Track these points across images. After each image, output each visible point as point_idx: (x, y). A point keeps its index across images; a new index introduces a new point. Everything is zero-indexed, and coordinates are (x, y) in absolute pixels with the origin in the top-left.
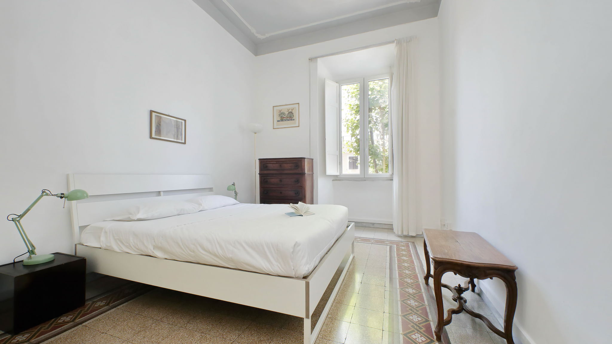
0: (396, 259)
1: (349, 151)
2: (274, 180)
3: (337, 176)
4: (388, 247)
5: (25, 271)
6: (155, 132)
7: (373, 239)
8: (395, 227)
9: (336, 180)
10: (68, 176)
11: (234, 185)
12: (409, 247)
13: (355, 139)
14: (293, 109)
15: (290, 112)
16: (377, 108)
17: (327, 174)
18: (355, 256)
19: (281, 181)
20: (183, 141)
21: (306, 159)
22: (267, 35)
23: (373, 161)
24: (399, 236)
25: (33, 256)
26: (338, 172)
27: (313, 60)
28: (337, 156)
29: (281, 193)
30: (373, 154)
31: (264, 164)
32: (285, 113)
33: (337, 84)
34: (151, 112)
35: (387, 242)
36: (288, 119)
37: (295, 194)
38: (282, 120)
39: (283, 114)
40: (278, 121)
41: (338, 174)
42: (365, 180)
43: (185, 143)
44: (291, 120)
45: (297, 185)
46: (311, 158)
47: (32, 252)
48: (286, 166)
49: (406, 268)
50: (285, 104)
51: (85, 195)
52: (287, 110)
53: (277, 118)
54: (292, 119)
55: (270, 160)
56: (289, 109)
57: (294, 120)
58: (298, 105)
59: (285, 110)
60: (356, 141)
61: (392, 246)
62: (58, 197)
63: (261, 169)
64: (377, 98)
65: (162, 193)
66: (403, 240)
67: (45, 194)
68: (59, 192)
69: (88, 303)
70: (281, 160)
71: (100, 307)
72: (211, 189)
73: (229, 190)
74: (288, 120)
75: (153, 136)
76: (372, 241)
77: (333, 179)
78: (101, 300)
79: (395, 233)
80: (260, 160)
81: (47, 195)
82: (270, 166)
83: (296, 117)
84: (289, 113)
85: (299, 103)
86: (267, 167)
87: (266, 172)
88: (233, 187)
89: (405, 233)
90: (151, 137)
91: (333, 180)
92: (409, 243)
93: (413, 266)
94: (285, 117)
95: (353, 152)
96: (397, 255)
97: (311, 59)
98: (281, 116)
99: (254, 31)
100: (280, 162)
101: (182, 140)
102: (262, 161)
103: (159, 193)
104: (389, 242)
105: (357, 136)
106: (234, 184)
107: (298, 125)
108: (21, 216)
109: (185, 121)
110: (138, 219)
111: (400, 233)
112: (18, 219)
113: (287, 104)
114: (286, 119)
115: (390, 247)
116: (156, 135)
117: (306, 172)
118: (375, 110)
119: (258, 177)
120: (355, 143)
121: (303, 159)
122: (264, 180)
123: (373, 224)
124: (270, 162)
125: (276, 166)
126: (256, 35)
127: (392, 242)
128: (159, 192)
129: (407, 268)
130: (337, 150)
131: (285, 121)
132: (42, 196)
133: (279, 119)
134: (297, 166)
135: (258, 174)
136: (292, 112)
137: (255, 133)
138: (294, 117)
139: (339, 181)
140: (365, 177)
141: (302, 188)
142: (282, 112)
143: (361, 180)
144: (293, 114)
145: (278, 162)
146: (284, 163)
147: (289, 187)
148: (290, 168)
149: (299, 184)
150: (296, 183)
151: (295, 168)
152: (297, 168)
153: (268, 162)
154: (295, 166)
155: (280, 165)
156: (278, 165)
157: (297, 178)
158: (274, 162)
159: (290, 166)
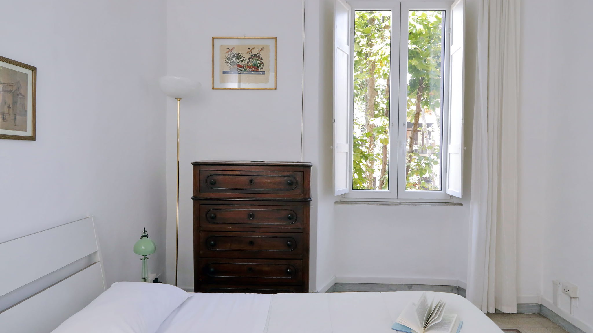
3: (344, 195)
14: (262, 49)
15: (255, 55)
17: (335, 193)
19: (251, 216)
20: (29, 133)
26: (346, 187)
28: (347, 154)
29: (252, 243)
31: (207, 175)
32: (242, 57)
36: (250, 69)
38: (234, 71)
39: (238, 56)
40: (225, 72)
42: (399, 203)
43: (32, 138)
44: (258, 72)
45: (292, 226)
48: (267, 183)
50: (242, 36)
52: (248, 50)
53: (223, 64)
54: (260, 70)
55: (225, 168)
56: (253, 49)
57: (264, 72)
58: (274, 41)
59: (242, 48)
63: (199, 189)
70: (252, 168)
74: (250, 73)
77: (336, 201)
80: (196, 165)
82: (225, 181)
83: (269, 67)
84: (252, 56)
85: (276, 38)
86: (215, 183)
91: (335, 203)
94: (241, 64)
98: (232, 60)
100: (248, 173)
101: (26, 130)
102: (202, 168)
107: (273, 86)
113: (247, 37)
121: (306, 169)
122: (207, 214)
124: (224, 172)
130: (347, 143)
131: (243, 73)
133: (228, 68)
135: (192, 199)
136: (259, 56)
137: (179, 99)
138: (263, 66)
139: (349, 204)
140: (398, 198)
141: (303, 233)
142: (233, 51)
143: (392, 204)
144: (262, 59)
145: (243, 173)
146: (260, 174)
147: (272, 230)
148: (276, 187)
149: (298, 225)
150: (291, 221)
151: (288, 187)
152: (294, 186)
153: (220, 173)
154: (287, 183)
155: (251, 181)
156: (244, 180)
157: (293, 211)
158: (237, 173)
159: (275, 184)
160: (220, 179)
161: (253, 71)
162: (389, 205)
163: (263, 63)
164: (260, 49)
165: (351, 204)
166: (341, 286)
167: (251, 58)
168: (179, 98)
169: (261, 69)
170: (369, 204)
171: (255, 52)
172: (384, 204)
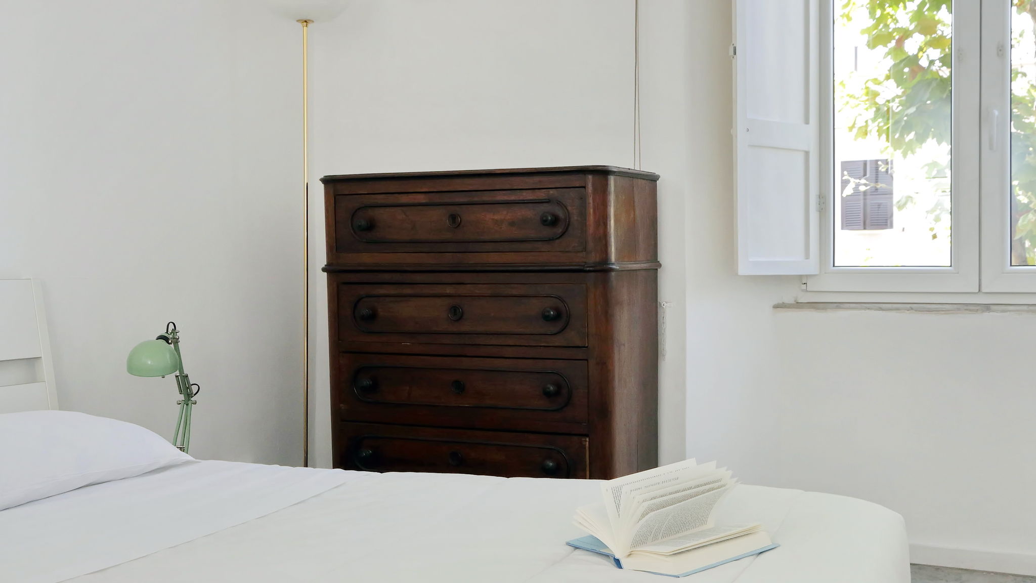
1: (855, 130)
3: (803, 279)
9: (796, 304)
11: (169, 338)
13: (890, 62)
17: (742, 271)
19: (456, 313)
21: (612, 180)
26: (807, 256)
28: (807, 153)
29: (459, 387)
37: (547, 394)
41: (811, 267)
42: (987, 307)
45: (558, 341)
48: (491, 221)
55: (393, 187)
60: (896, 74)
63: (335, 245)
70: (458, 185)
72: (25, 369)
77: (776, 302)
80: (330, 182)
82: (394, 221)
86: (371, 226)
87: (367, 258)
88: (164, 353)
91: (776, 307)
95: (874, 133)
100: (446, 198)
102: (344, 189)
105: (900, 42)
106: (174, 332)
117: (613, 257)
119: (321, 284)
120: (892, 83)
121: (593, 178)
122: (354, 308)
124: (391, 199)
125: (428, 221)
130: (807, 122)
134: (556, 221)
135: (324, 270)
137: (306, 21)
139: (817, 309)
140: (983, 291)
141: (587, 360)
143: (959, 309)
145: (437, 198)
146: (476, 199)
147: (509, 352)
148: (516, 233)
149: (572, 337)
150: (553, 328)
151: (547, 232)
152: (559, 230)
153: (380, 199)
154: (544, 222)
155: (453, 217)
156: (438, 216)
157: (559, 298)
158: (422, 199)
159: (512, 224)
160: (382, 215)
162: (947, 311)
165: (825, 309)
168: (305, 18)
170: (881, 309)
172: (929, 311)
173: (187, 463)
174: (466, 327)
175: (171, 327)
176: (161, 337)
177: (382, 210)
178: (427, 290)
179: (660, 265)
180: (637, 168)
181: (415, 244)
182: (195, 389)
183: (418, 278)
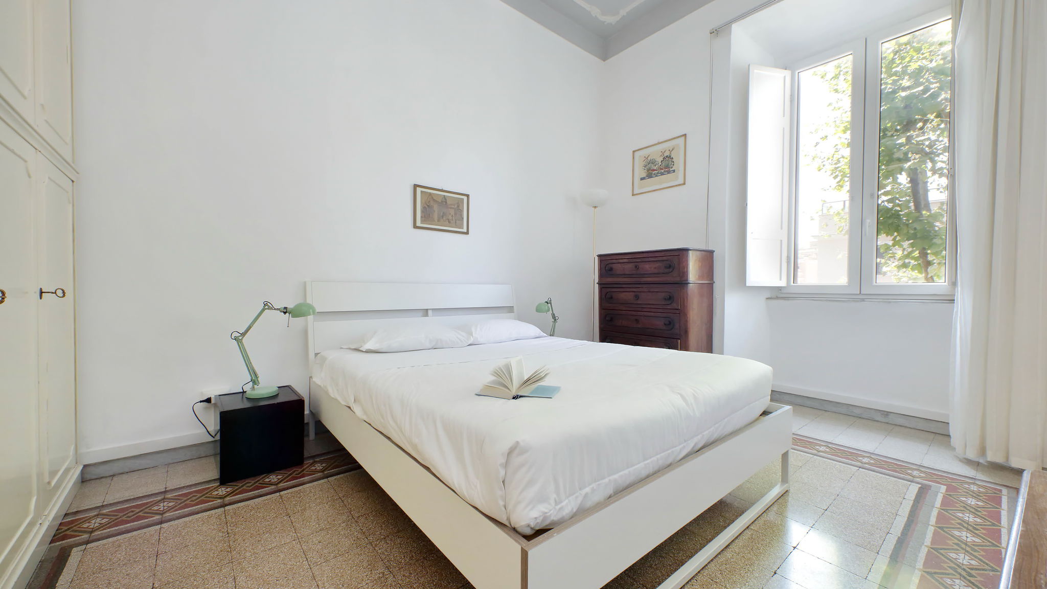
0: (931, 530)
2: (627, 296)
3: (779, 289)
4: (914, 489)
5: (247, 405)
6: (421, 217)
7: (870, 454)
8: (956, 431)
9: (777, 298)
10: (305, 283)
12: (999, 503)
14: (673, 149)
15: (667, 156)
16: (931, 117)
17: (748, 284)
18: (792, 491)
20: (464, 230)
21: (690, 252)
22: (623, 12)
23: (919, 253)
24: (969, 462)
25: (255, 386)
26: (781, 280)
27: (720, 31)
28: (781, 241)
29: (637, 320)
30: (919, 235)
31: (608, 263)
32: (656, 161)
33: (787, 73)
34: (416, 186)
35: (915, 473)
36: (663, 171)
37: (666, 324)
38: (650, 176)
39: (653, 162)
40: (642, 179)
41: (783, 283)
43: (467, 233)
44: (669, 172)
45: (670, 307)
46: (710, 249)
47: (255, 381)
48: (648, 267)
49: (959, 570)
50: (657, 142)
51: (311, 310)
52: (661, 154)
53: (640, 172)
54: (671, 170)
55: (619, 257)
56: (665, 151)
57: (674, 171)
58: (683, 138)
59: (656, 154)
61: (930, 486)
62: (281, 312)
63: (601, 276)
64: (932, 91)
65: (430, 312)
66: (980, 476)
67: (267, 307)
68: (282, 306)
69: (307, 462)
71: (316, 471)
72: (510, 309)
73: (539, 312)
74: (662, 174)
75: (419, 224)
76: (866, 460)
77: (767, 297)
78: (321, 462)
79: (954, 449)
80: (599, 256)
81: (270, 308)
82: (618, 268)
83: (678, 164)
84: (664, 158)
85: (686, 135)
86: (611, 269)
87: (610, 280)
88: (547, 306)
89: (993, 456)
90: (415, 227)
91: (767, 299)
92: (1005, 491)
93: (994, 570)
94: (655, 168)
96: (940, 517)
97: (715, 32)
98: (647, 167)
99: (595, 12)
100: (635, 260)
101: (462, 228)
102: (604, 258)
103: (425, 312)
104: (925, 472)
106: (550, 301)
107: (682, 182)
108: (243, 334)
109: (468, 196)
110: (367, 350)
111: (972, 455)
112: (240, 338)
113: (660, 141)
114: (658, 173)
115: (920, 488)
116: (422, 222)
117: (690, 279)
118: (926, 122)
119: (597, 286)
121: (684, 252)
123: (886, 414)
124: (617, 261)
125: (629, 268)
126: (602, 18)
127: (936, 476)
128: (427, 310)
129: (964, 573)
130: (782, 229)
131: (657, 176)
132: (263, 310)
133: (644, 175)
134: (670, 267)
135: (597, 283)
136: (670, 156)
137: (595, 207)
138: (673, 165)
140: (862, 293)
141: (680, 314)
142: (649, 159)
143: (851, 300)
144: (672, 158)
145: (631, 260)
146: (643, 260)
147: (653, 310)
148: (656, 271)
149: (674, 305)
150: (668, 302)
151: (667, 270)
152: (671, 270)
153: (614, 261)
154: (666, 267)
155: (636, 267)
156: (631, 266)
157: (670, 292)
158: (625, 260)
159: (655, 268)
160: (614, 266)
161: (665, 172)
163: (673, 162)
164: (671, 150)
165: (788, 300)
166: (778, 396)
167: (663, 160)
169: (672, 167)
170: (813, 300)
171: (667, 154)
173: (546, 337)
174: (639, 302)
175: (550, 299)
176: (546, 302)
177: (614, 265)
178: (628, 290)
179: (714, 282)
180: (707, 249)
181: (624, 275)
182: (557, 318)
183: (624, 286)
